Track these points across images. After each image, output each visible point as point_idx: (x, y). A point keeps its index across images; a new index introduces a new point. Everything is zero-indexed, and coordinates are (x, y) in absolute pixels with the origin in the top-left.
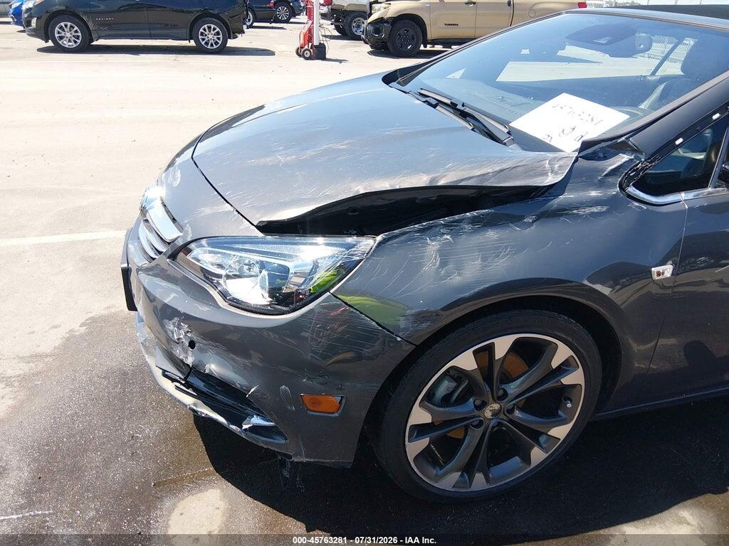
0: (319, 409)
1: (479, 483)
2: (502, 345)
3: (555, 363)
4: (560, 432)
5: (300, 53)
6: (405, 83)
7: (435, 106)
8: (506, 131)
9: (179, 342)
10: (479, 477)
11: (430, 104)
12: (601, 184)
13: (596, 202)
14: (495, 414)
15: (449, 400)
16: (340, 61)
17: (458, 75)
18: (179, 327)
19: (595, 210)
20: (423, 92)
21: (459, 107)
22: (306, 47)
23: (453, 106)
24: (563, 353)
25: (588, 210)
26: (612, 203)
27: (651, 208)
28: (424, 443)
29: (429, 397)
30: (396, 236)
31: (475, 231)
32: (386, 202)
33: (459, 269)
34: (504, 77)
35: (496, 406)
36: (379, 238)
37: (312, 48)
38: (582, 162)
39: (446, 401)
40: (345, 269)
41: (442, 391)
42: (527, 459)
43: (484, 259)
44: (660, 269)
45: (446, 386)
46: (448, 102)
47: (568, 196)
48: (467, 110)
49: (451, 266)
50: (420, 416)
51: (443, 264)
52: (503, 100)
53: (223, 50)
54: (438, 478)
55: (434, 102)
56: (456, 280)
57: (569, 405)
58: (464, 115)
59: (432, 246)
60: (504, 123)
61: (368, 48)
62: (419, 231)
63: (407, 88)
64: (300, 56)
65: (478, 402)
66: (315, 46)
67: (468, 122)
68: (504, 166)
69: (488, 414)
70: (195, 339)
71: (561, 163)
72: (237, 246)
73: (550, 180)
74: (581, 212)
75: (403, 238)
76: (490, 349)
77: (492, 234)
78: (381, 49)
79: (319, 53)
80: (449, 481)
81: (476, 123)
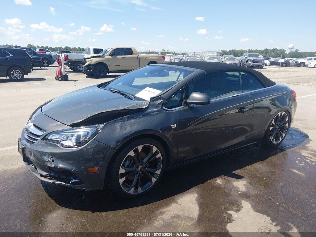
0: (93, 172)
1: (140, 190)
2: (140, 148)
3: (154, 152)
4: (158, 172)
5: (57, 78)
6: (104, 87)
7: (115, 93)
8: (134, 97)
9: (48, 161)
10: (140, 188)
11: (113, 92)
12: (156, 107)
13: (156, 111)
14: (141, 169)
15: (129, 166)
16: (75, 81)
17: (120, 84)
18: (48, 157)
19: (156, 113)
20: (110, 89)
21: (121, 92)
22: (59, 76)
23: (119, 92)
24: (155, 149)
25: (154, 113)
26: (159, 111)
27: (169, 112)
28: (124, 179)
29: (123, 165)
30: (109, 123)
31: (128, 120)
32: (105, 115)
33: (125, 129)
34: (134, 84)
35: (141, 167)
36: (104, 124)
37: (62, 76)
38: (152, 103)
39: (128, 167)
40: (96, 132)
41: (126, 164)
42: (151, 182)
43: (131, 126)
44: (173, 125)
45: (127, 163)
46: (118, 91)
47: (149, 110)
48: (123, 93)
49: (123, 129)
50: (122, 171)
51: (121, 129)
52: (133, 90)
53: (22, 80)
54: (129, 191)
55: (114, 92)
56: (125, 132)
57: (159, 164)
58: (123, 94)
59: (118, 125)
60: (134, 95)
61: (85, 75)
62: (114, 121)
63: (106, 88)
64: (57, 80)
65: (136, 166)
66: (63, 76)
67: (124, 96)
68: (133, 105)
69: (139, 169)
70: (54, 159)
71: (147, 103)
72: (64, 132)
73: (145, 107)
74: (153, 114)
75: (110, 123)
76: (137, 149)
77: (132, 121)
78: (91, 75)
79: (65, 78)
80: (132, 191)
81: (126, 96)
